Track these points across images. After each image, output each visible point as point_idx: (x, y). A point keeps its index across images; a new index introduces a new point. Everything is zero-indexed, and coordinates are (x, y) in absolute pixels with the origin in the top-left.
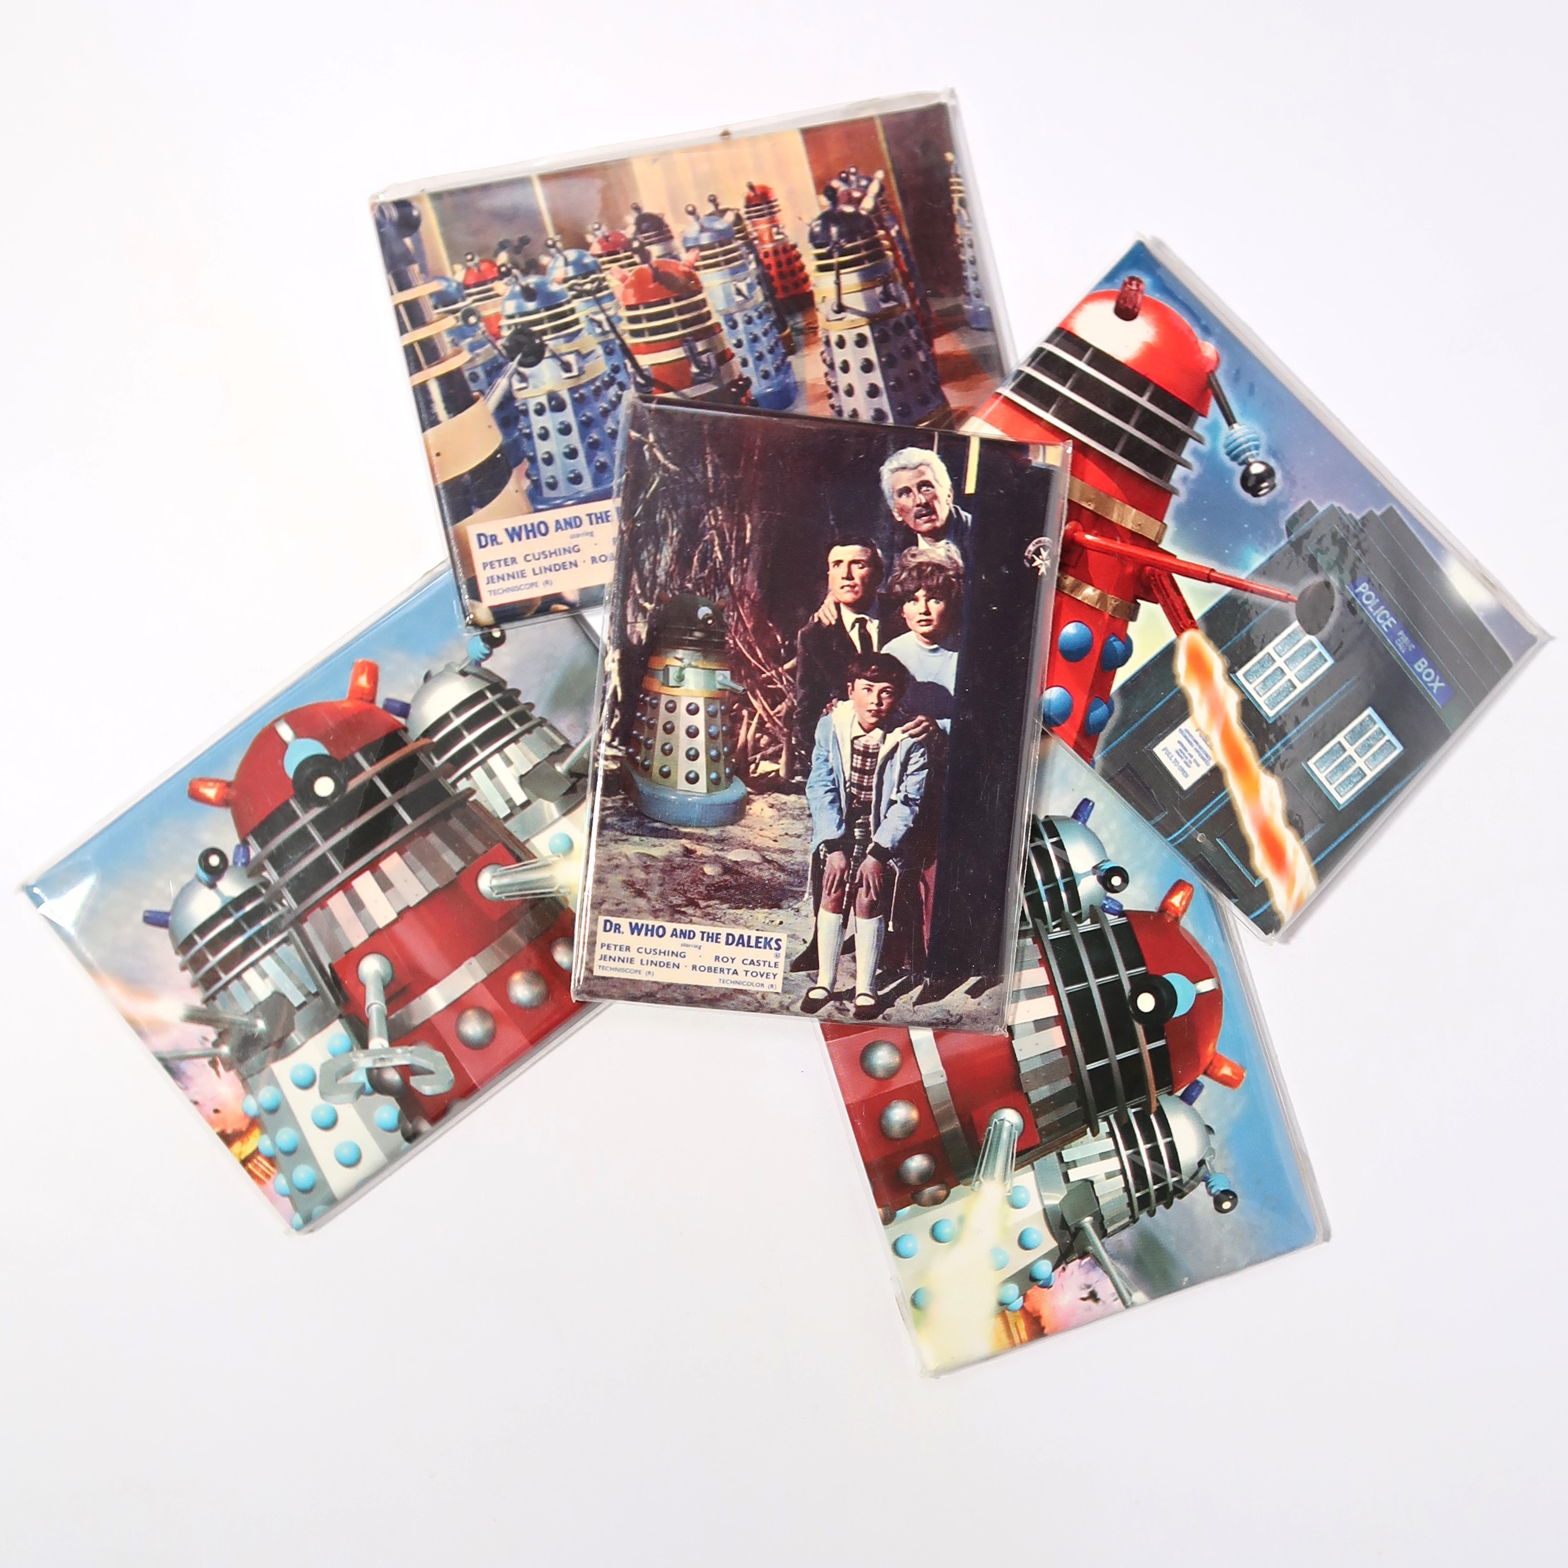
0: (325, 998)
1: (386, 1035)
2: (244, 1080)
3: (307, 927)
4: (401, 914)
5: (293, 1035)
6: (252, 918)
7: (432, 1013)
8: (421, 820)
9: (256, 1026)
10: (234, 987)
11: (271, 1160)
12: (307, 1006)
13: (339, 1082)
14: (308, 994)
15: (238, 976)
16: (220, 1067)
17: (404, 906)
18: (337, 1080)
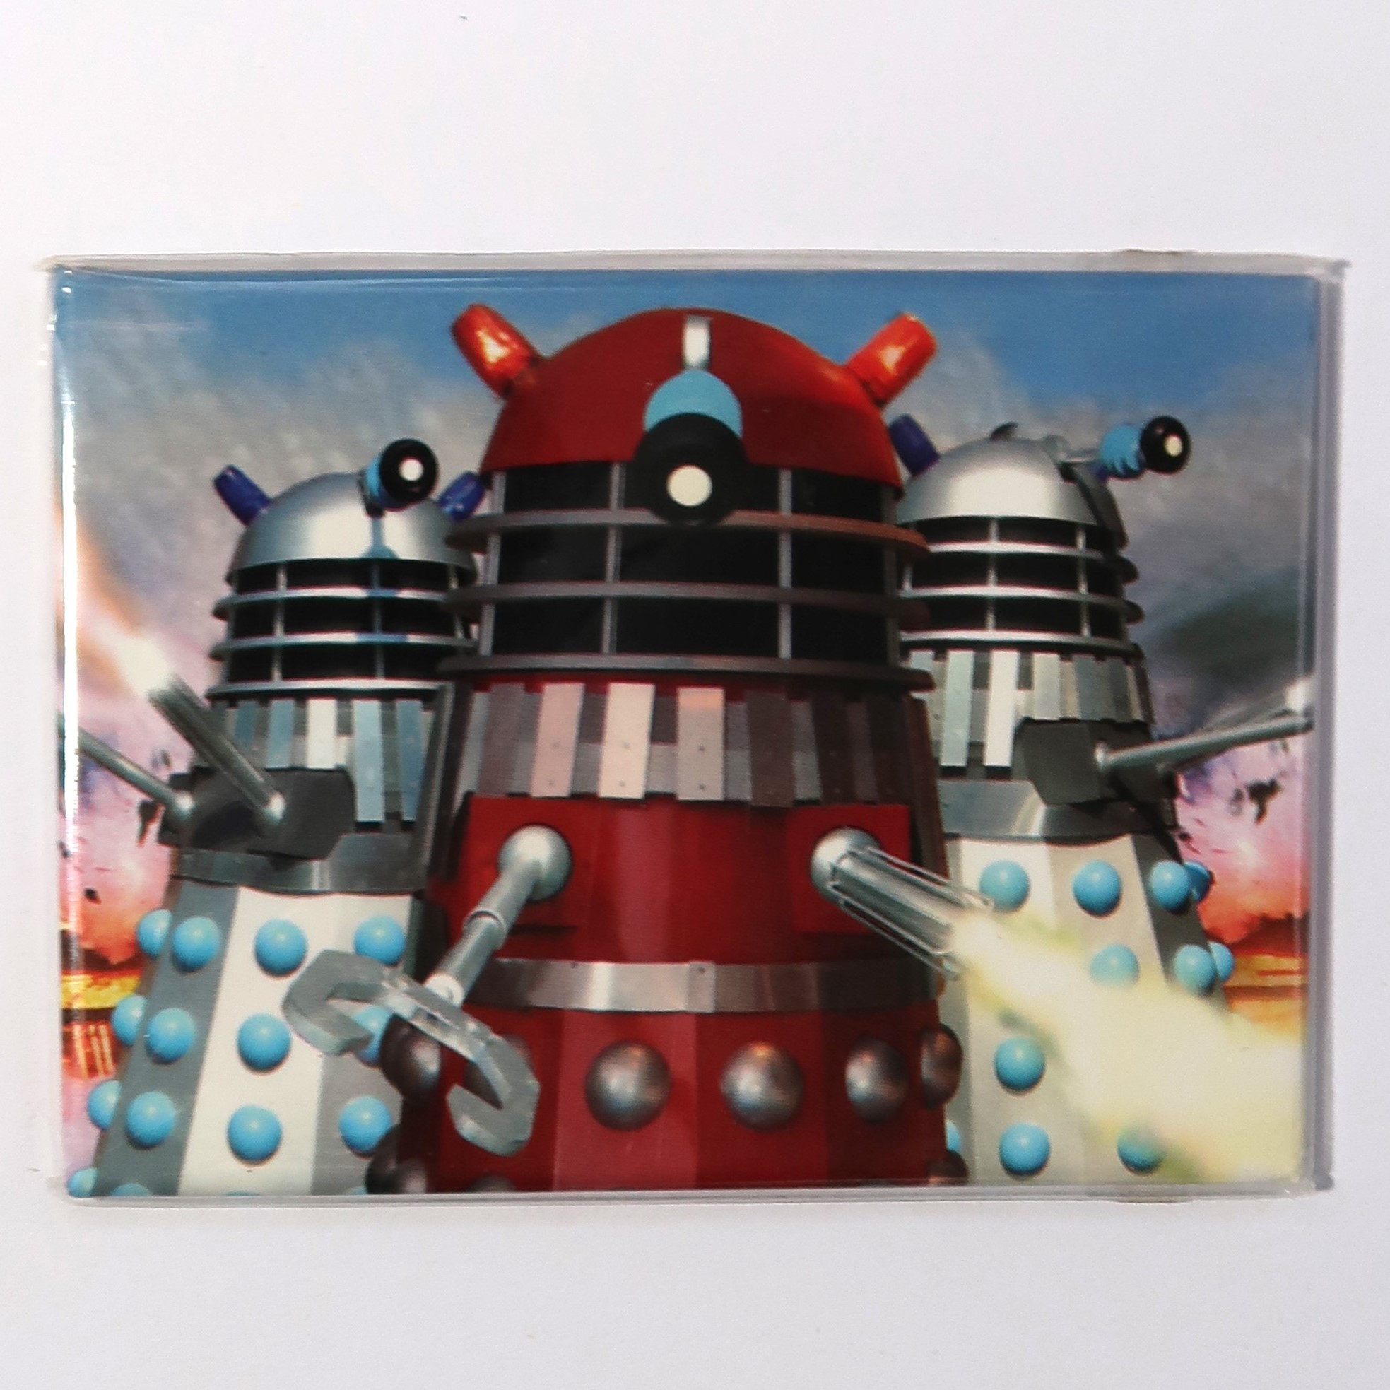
0: (416, 848)
1: (469, 983)
2: (176, 879)
3: (480, 703)
4: (651, 798)
5: (316, 865)
6: (400, 615)
7: (576, 1005)
8: (807, 667)
9: (266, 802)
10: (281, 710)
11: (120, 1046)
12: (377, 835)
13: (333, 1003)
14: (393, 815)
15: (302, 697)
16: (154, 828)
17: (668, 790)
18: (332, 995)
